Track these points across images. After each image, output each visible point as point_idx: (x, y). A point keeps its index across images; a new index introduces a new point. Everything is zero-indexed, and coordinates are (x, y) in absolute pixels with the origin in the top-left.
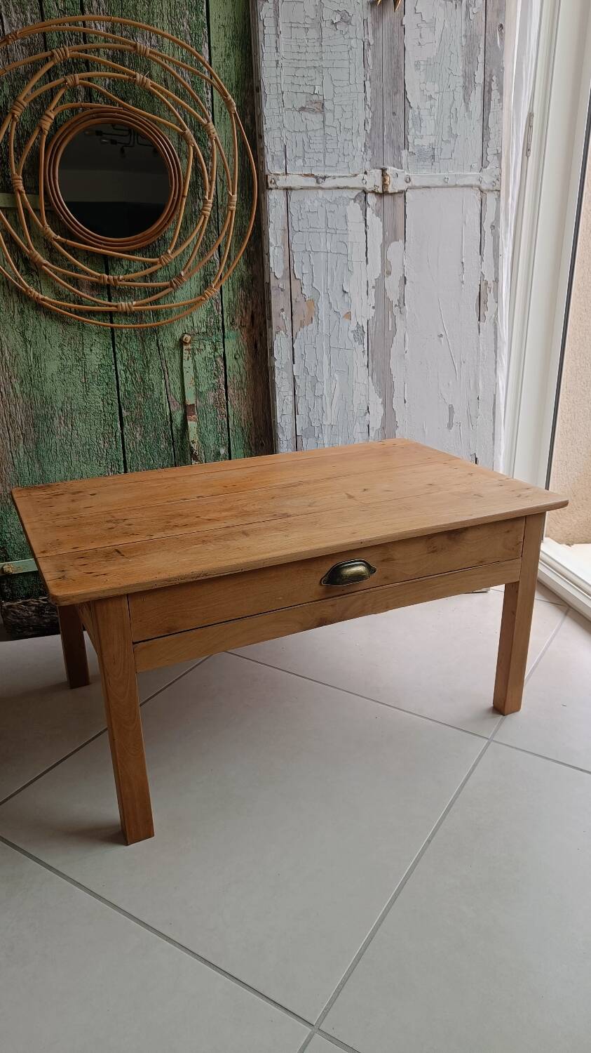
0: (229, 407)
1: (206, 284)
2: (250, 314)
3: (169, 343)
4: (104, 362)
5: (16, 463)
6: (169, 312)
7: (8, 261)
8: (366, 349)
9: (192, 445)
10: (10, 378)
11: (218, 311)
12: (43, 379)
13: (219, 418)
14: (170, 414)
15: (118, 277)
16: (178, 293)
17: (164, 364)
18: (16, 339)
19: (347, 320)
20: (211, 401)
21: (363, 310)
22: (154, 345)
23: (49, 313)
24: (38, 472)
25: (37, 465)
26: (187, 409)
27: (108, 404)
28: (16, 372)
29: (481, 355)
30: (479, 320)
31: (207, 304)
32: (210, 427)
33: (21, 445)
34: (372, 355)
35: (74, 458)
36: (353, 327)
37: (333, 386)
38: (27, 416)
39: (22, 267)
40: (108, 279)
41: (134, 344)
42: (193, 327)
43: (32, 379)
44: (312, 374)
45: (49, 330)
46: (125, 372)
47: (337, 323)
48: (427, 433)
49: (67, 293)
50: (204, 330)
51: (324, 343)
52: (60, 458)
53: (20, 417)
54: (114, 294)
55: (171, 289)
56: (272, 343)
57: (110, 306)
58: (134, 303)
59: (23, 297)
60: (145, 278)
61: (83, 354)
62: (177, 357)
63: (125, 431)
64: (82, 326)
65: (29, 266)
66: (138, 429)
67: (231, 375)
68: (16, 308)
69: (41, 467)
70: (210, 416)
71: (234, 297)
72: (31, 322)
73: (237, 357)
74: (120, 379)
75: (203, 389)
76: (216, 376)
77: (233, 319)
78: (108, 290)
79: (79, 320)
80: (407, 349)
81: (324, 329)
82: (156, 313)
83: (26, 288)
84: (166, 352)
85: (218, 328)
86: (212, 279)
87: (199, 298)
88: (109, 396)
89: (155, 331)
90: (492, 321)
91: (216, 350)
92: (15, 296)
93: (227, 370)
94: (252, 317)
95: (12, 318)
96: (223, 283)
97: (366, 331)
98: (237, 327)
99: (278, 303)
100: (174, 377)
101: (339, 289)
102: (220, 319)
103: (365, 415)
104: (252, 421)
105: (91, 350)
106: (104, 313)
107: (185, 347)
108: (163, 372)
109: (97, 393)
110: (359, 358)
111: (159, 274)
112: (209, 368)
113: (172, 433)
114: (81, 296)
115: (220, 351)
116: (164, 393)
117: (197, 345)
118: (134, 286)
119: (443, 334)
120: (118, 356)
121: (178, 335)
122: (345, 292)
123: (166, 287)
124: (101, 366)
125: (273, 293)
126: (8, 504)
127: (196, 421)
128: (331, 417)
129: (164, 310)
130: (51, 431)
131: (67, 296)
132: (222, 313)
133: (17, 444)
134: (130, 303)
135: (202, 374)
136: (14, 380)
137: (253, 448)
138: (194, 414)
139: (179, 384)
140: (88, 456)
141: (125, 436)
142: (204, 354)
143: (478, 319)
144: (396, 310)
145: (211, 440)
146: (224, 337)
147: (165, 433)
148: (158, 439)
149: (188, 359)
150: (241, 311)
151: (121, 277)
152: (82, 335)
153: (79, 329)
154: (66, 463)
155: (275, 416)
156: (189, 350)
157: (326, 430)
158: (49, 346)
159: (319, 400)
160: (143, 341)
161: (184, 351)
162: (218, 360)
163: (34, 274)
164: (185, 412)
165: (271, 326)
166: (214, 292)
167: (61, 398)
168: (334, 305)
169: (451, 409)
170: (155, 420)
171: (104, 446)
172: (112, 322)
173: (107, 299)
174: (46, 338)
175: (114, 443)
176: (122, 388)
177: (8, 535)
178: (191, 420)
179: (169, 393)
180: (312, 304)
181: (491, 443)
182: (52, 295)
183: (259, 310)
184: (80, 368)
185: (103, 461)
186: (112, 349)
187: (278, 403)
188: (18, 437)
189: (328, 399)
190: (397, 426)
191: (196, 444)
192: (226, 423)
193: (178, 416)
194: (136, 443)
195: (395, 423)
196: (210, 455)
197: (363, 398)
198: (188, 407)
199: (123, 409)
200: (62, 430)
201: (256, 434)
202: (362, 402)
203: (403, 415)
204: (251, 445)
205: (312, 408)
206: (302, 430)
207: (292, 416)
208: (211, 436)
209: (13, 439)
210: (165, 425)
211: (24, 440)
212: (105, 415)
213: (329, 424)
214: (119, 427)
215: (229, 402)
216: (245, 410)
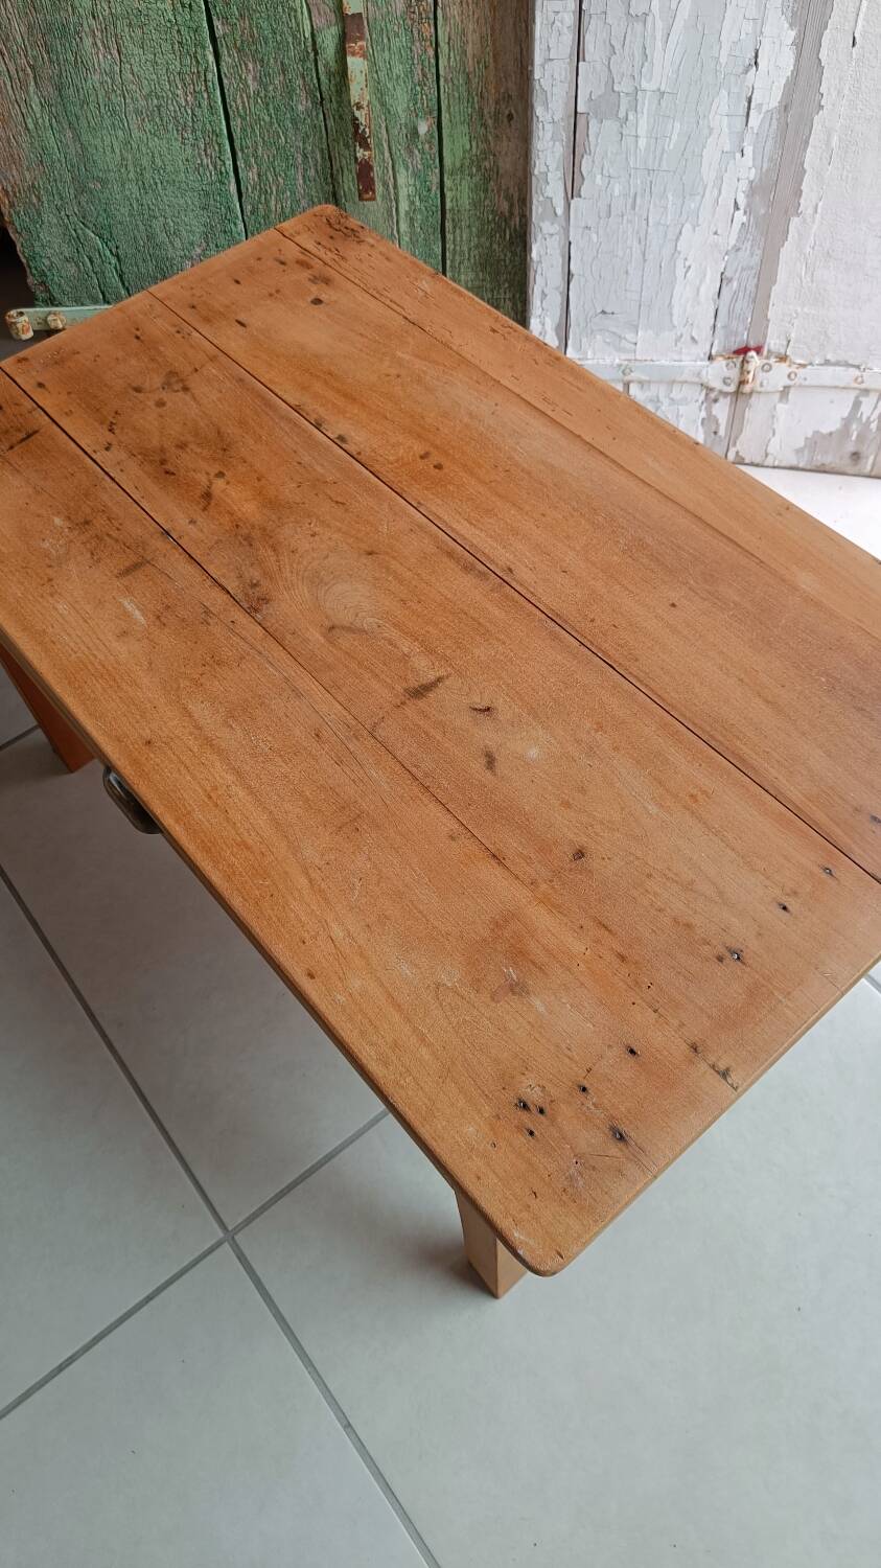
0: (440, 22)
5: (31, 126)
9: (357, 113)
13: (417, 49)
14: (313, 35)
20: (400, 6)
24: (73, 149)
25: (69, 134)
26: (347, 26)
32: (398, 69)
33: (32, 88)
35: (134, 121)
38: (30, 27)
52: (108, 122)
63: (224, 69)
66: (251, 66)
69: (77, 137)
70: (396, 43)
103: (746, 72)
104: (489, 59)
113: (318, 79)
126: (34, 204)
127: (364, 56)
128: (660, 72)
130: (81, 64)
133: (24, 86)
137: (490, 122)
138: (361, 38)
140: (157, 120)
141: (226, 81)
145: (400, 101)
147: (304, 78)
148: (290, 92)
154: (120, 133)
155: (531, 62)
157: (647, 104)
159: (639, 25)
164: (344, 28)
170: (281, 46)
171: (186, 100)
175: (205, 95)
177: (47, 263)
178: (353, 54)
185: (188, 135)
187: (539, 29)
188: (24, 70)
189: (659, 24)
190: (821, 107)
191: (364, 112)
192: (433, 61)
193: (329, 41)
194: (249, 97)
195: (818, 97)
196: (400, 134)
197: (748, 27)
198: (348, 21)
199: (214, 18)
200: (101, 60)
201: (497, 91)
202: (743, 36)
203: (841, 79)
204: (487, 116)
205: (618, 47)
206: (590, 99)
207: (570, 63)
208: (399, 91)
209: (13, 72)
210: (303, 61)
211: (35, 78)
212: (179, 31)
213: (655, 88)
214: (211, 58)
215: (439, 11)
216: (474, 31)
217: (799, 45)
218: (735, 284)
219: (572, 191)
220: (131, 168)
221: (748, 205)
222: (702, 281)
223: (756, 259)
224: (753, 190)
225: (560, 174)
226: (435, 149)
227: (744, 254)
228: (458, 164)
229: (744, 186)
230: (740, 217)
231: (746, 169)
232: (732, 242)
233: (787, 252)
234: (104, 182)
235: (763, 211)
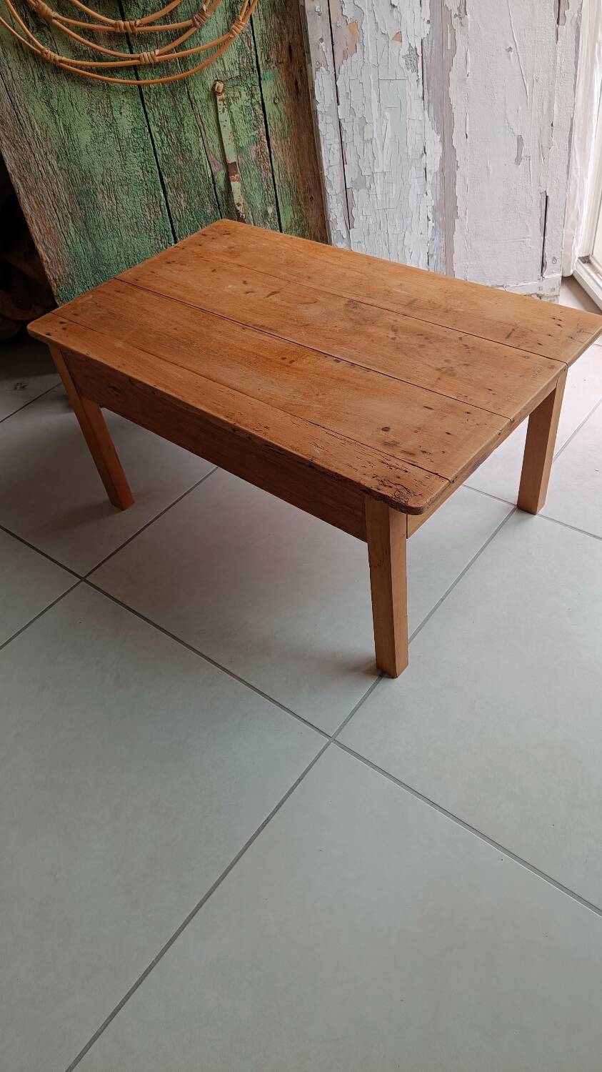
0: (273, 160)
1: (233, 17)
2: (287, 46)
3: (201, 95)
4: (135, 125)
5: (69, 243)
6: (197, 58)
7: (16, 19)
8: (420, 77)
9: (238, 208)
10: (46, 154)
11: (251, 48)
12: (77, 151)
13: (263, 174)
14: (212, 175)
15: (136, 22)
16: (203, 32)
17: (199, 119)
18: (42, 110)
19: (398, 43)
20: (254, 156)
21: (416, 25)
22: (185, 99)
23: (70, 75)
24: (92, 251)
25: (90, 244)
26: (229, 169)
27: (148, 172)
28: (50, 147)
29: (558, 68)
30: (558, 23)
31: (237, 42)
32: (255, 185)
33: (71, 224)
34: (428, 85)
35: (124, 233)
36: (405, 51)
37: (384, 129)
38: (71, 194)
39: (32, 23)
40: (125, 27)
41: (164, 100)
42: (225, 72)
43: (67, 152)
44: (359, 115)
45: (74, 95)
46: (160, 134)
47: (386, 49)
48: (491, 172)
49: (85, 48)
50: (237, 73)
51: (371, 77)
52: (110, 234)
53: (64, 196)
54: (134, 42)
55: (196, 29)
56: (313, 82)
57: (133, 59)
58: (157, 52)
59: (40, 60)
60: (165, 20)
61: (113, 118)
62: (212, 111)
63: (169, 199)
64: (107, 87)
65: (38, 22)
66: (182, 195)
67: (272, 124)
68: (35, 74)
69: (94, 245)
70: (253, 173)
71: (267, 28)
72: (54, 88)
73: (277, 101)
74: (155, 142)
75: (243, 143)
76: (256, 127)
77: (268, 56)
78: (127, 39)
79: (102, 80)
80: (469, 71)
81: (371, 55)
82: (183, 60)
83: (41, 50)
84: (200, 106)
85: (253, 69)
86: (240, 7)
87: (226, 36)
88: (147, 162)
89: (184, 82)
90: (574, 22)
91: (252, 96)
92: (31, 59)
93: (267, 118)
94: (290, 50)
95: (34, 86)
96: (252, 11)
97: (420, 55)
98: (274, 65)
99: (316, 30)
100: (211, 133)
101: (388, 4)
102: (254, 57)
103: (422, 157)
104: (299, 173)
105: (121, 113)
106: (128, 68)
107: (218, 98)
108: (199, 128)
109: (134, 161)
110: (413, 89)
111: (179, 10)
112: (248, 118)
113: (216, 196)
114: (100, 51)
115: (258, 97)
116: (203, 152)
117: (231, 93)
118: (155, 31)
119: (512, 46)
120: (150, 116)
121: (210, 84)
122: (394, 6)
123: (188, 28)
124: (134, 130)
125: (309, 19)
126: (70, 284)
127: (239, 181)
128: (383, 163)
129: (191, 56)
130: (97, 208)
131: (85, 52)
132: (256, 50)
133: (66, 224)
134: (153, 52)
135: (241, 126)
136: (50, 156)
137: (302, 203)
138: (236, 173)
139: (217, 141)
140: (136, 229)
141: (170, 204)
142: (240, 102)
143: (556, 21)
144: (456, 21)
145: (258, 200)
146: (260, 79)
147: (209, 197)
148: (202, 204)
149: (223, 112)
150: (277, 44)
151: (138, 22)
152: (108, 97)
153: (104, 90)
154: (116, 239)
155: (322, 168)
156: (223, 100)
157: (378, 179)
158: (77, 114)
159: (369, 145)
160: (174, 95)
161: (219, 103)
162: (257, 107)
163: (45, 29)
164: (227, 171)
165: (310, 61)
166: (244, 25)
167: (99, 170)
168: (381, 27)
169: (520, 139)
170: (197, 183)
171: (150, 217)
172: (138, 79)
173: (128, 51)
174: (72, 105)
175: (160, 213)
176: (159, 152)
178: (234, 181)
179: (208, 152)
180: (355, 27)
181: (565, 177)
182: (70, 53)
183: (297, 39)
184: (112, 135)
185: (152, 234)
186: (142, 109)
187: (324, 154)
188: (66, 216)
189: (378, 142)
190: (458, 167)
191: (242, 207)
192: (272, 179)
193: (220, 178)
194: (182, 210)
195: (456, 163)
196: (259, 215)
197: (418, 137)
198: (230, 166)
199: (163, 175)
200: (107, 204)
201: (304, 187)
202: (417, 142)
203: (464, 153)
204: (300, 200)
205: (361, 155)
206: (352, 181)
207: (340, 166)
208: (256, 195)
209: (61, 219)
210: (209, 189)
211: (72, 219)
212: (146, 184)
213: (380, 170)
214: (162, 195)
215: (272, 155)
216: (290, 162)
217: (443, 141)
218: (435, 257)
219: (349, 226)
220: (122, 256)
221: (434, 218)
222: (419, 259)
223: (443, 242)
224: (434, 210)
225: (342, 218)
226: (277, 221)
227: (436, 241)
228: (289, 226)
229: (430, 208)
230: (431, 224)
231: (430, 201)
232: (430, 236)
233: (456, 236)
234: (108, 266)
235: (441, 219)
